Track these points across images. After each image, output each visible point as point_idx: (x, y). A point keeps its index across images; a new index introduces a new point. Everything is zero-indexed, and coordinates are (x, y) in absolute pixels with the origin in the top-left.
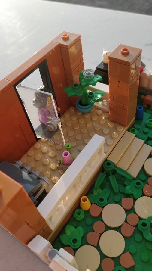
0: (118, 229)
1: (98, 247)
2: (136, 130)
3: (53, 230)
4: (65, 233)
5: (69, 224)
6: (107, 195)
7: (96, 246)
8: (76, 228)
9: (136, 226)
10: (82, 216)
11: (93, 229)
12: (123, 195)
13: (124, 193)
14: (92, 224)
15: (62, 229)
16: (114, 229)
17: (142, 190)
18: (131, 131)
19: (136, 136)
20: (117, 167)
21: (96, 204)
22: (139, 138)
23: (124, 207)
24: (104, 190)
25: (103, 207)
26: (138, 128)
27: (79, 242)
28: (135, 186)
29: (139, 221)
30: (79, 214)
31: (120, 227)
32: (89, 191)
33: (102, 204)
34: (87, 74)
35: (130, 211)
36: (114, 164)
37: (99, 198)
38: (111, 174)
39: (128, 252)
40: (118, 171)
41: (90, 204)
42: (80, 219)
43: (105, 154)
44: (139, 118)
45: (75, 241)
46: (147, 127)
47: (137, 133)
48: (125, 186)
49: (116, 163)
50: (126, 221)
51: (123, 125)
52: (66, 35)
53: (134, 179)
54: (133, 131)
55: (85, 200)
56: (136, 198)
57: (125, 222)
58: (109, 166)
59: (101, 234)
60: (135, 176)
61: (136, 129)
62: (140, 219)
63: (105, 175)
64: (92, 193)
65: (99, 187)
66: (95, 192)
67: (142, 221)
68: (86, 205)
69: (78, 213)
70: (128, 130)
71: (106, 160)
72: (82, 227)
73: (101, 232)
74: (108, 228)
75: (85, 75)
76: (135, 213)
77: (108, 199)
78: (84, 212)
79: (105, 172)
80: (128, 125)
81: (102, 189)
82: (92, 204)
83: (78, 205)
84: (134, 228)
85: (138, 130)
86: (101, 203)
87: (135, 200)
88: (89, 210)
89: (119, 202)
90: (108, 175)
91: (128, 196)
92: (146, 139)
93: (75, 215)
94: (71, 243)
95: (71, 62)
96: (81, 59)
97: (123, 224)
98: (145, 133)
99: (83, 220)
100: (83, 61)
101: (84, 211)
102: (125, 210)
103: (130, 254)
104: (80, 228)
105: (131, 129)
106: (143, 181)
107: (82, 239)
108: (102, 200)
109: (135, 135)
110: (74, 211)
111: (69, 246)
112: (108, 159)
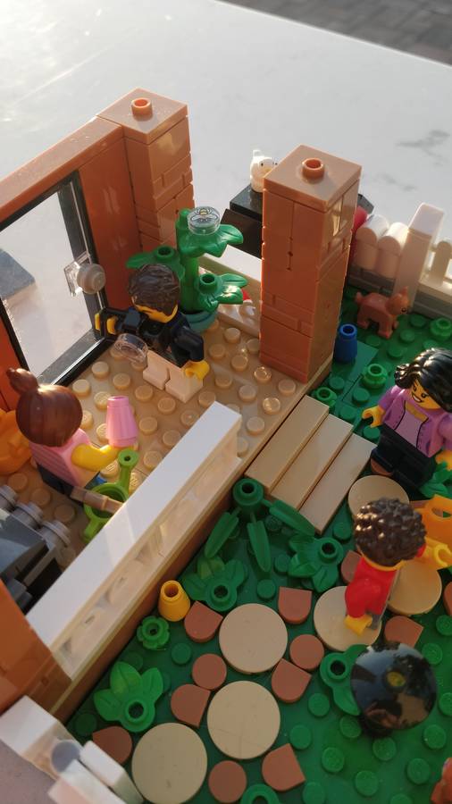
0: (263, 678)
1: (201, 729)
2: (332, 394)
3: (73, 679)
4: (108, 687)
5: (122, 660)
6: (239, 579)
7: (197, 724)
8: (141, 671)
9: (315, 671)
10: (163, 636)
11: (191, 676)
12: (283, 580)
13: (285, 574)
14: (191, 661)
15: (100, 674)
16: (253, 677)
17: (339, 567)
18: (318, 397)
19: (331, 411)
20: (273, 499)
21: (204, 603)
22: (340, 417)
23: (284, 615)
24: (232, 562)
25: (224, 614)
26: (339, 387)
27: (149, 712)
28: (319, 553)
29: (325, 655)
30: (154, 632)
31: (269, 672)
32: (185, 565)
33: (221, 604)
34: (198, 220)
35: (299, 627)
36: (265, 489)
37: (215, 587)
38: (254, 519)
39: (289, 745)
40: (274, 510)
41: (188, 603)
42: (155, 646)
43: (239, 460)
44: (343, 358)
45: (136, 710)
46: (364, 385)
47: (333, 403)
48: (292, 553)
49: (268, 485)
50: (287, 656)
51: (298, 379)
52: (143, 102)
53: (318, 535)
54: (324, 397)
55: (172, 593)
56: (319, 590)
57: (283, 657)
58: (250, 495)
59: (214, 692)
60: (321, 526)
61: (332, 389)
62: (328, 650)
63: (237, 520)
64: (195, 571)
65: (218, 554)
66: (205, 570)
67: (332, 658)
68: (176, 605)
69: (151, 628)
70: (309, 393)
71: (242, 476)
72: (161, 670)
73: (214, 687)
74: (235, 674)
75: (194, 224)
76: (316, 634)
77: (240, 589)
78: (167, 627)
79: (236, 512)
80: (310, 379)
81: (226, 559)
82: (192, 602)
83: (151, 606)
84: (309, 676)
85: (338, 392)
86: (221, 602)
87: (317, 595)
88: (183, 620)
89: (270, 601)
90: (244, 521)
91: (298, 582)
92: (357, 422)
93: (143, 636)
94: (124, 715)
95: (154, 182)
96: (185, 175)
97: (277, 664)
98: (356, 403)
99: (164, 647)
100: (191, 183)
101: (169, 622)
102: (288, 624)
103: (291, 749)
104: (154, 674)
105: (319, 390)
106: (342, 542)
107: (158, 704)
108: (221, 591)
109: (328, 407)
110: (140, 623)
111: (117, 724)
112: (247, 473)
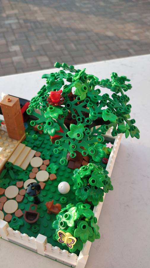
1: (2, 210)
6: (8, 181)
12: (17, 180)
17: (29, 176)
20: (14, 165)
21: (1, 187)
22: (28, 147)
24: (6, 179)
25: (5, 189)
28: (24, 174)
31: (15, 197)
36: (12, 163)
37: (3, 184)
38: (10, 170)
39: (20, 209)
46: (33, 139)
48: (19, 175)
56: (24, 181)
57: (18, 194)
58: (9, 165)
59: (4, 203)
60: (25, 169)
61: (26, 141)
63: (7, 171)
66: (0, 181)
71: (7, 162)
76: (24, 188)
77: (8, 184)
84: (23, 196)
86: (4, 187)
92: (32, 147)
98: (32, 143)
102: (19, 188)
105: (23, 142)
106: (29, 171)
109: (25, 145)
